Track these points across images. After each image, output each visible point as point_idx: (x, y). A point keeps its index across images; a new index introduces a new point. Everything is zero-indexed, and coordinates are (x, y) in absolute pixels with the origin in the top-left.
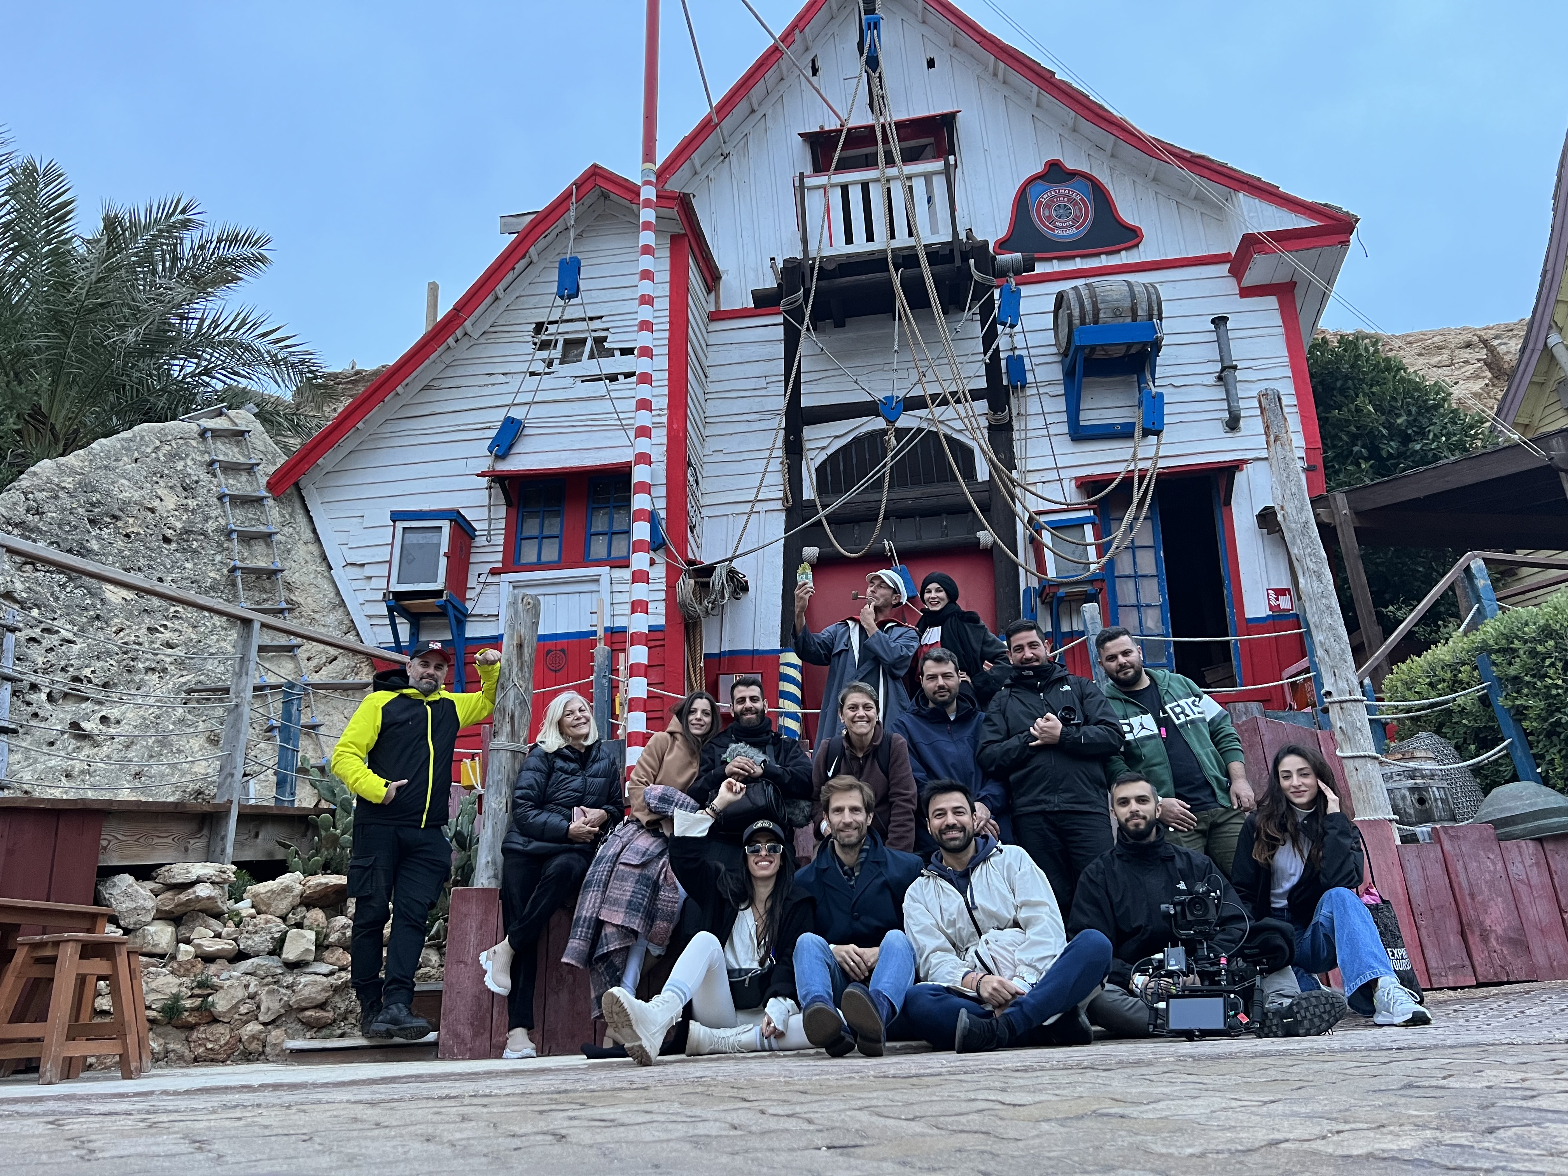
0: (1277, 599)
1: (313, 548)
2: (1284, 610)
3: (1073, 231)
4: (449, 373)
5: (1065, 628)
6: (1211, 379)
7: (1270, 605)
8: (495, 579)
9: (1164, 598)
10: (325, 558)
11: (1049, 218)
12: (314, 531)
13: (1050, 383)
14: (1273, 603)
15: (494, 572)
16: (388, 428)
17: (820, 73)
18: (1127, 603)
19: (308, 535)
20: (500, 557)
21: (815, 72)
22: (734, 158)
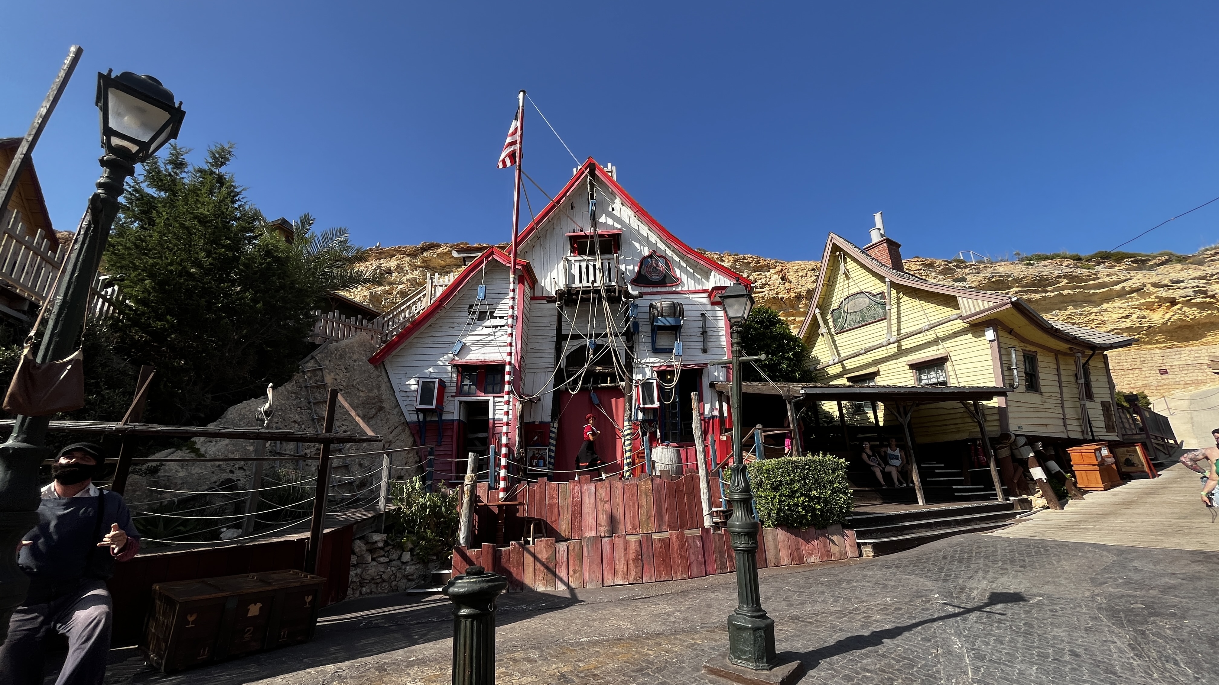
1: (388, 384)
3: (658, 277)
4: (437, 322)
6: (699, 334)
8: (453, 399)
10: (392, 388)
11: (650, 272)
12: (388, 377)
13: (647, 332)
15: (452, 396)
16: (415, 341)
17: (575, 209)
19: (386, 380)
20: (455, 391)
21: (572, 208)
22: (541, 239)
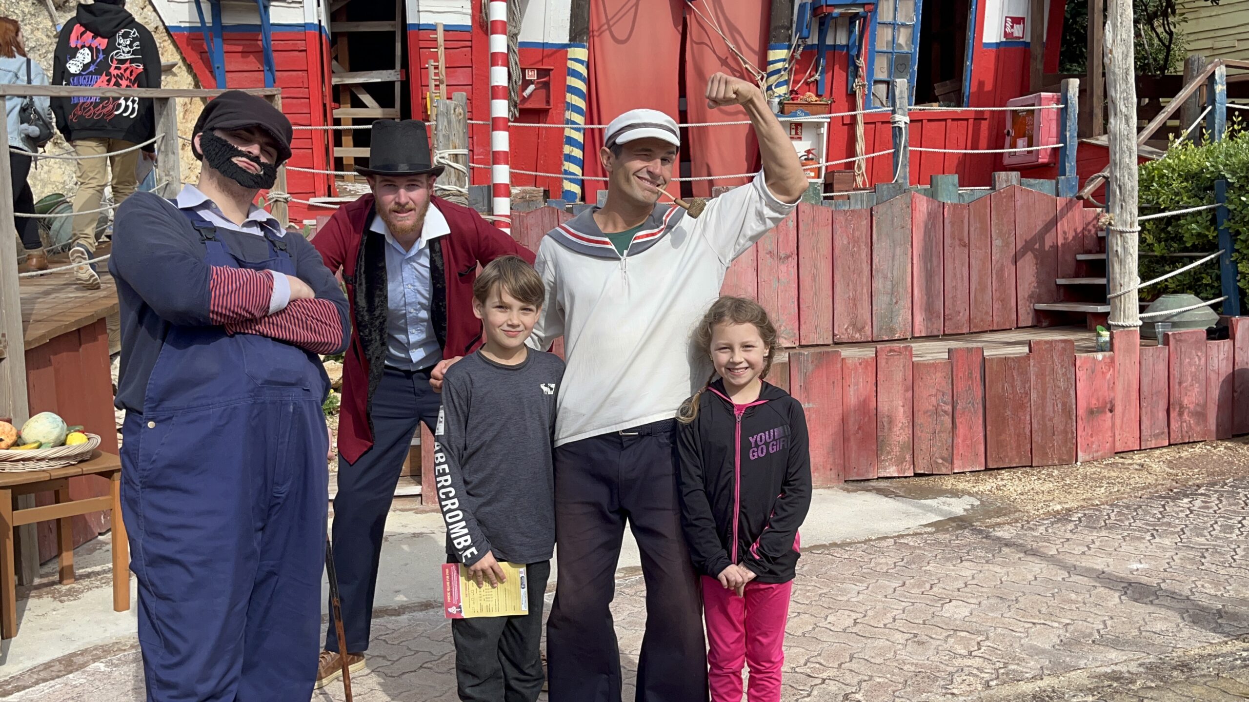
0: (1012, 27)
2: (1017, 37)
5: (829, 41)
7: (1005, 32)
9: (917, 18)
14: (1008, 30)
18: (885, 20)
